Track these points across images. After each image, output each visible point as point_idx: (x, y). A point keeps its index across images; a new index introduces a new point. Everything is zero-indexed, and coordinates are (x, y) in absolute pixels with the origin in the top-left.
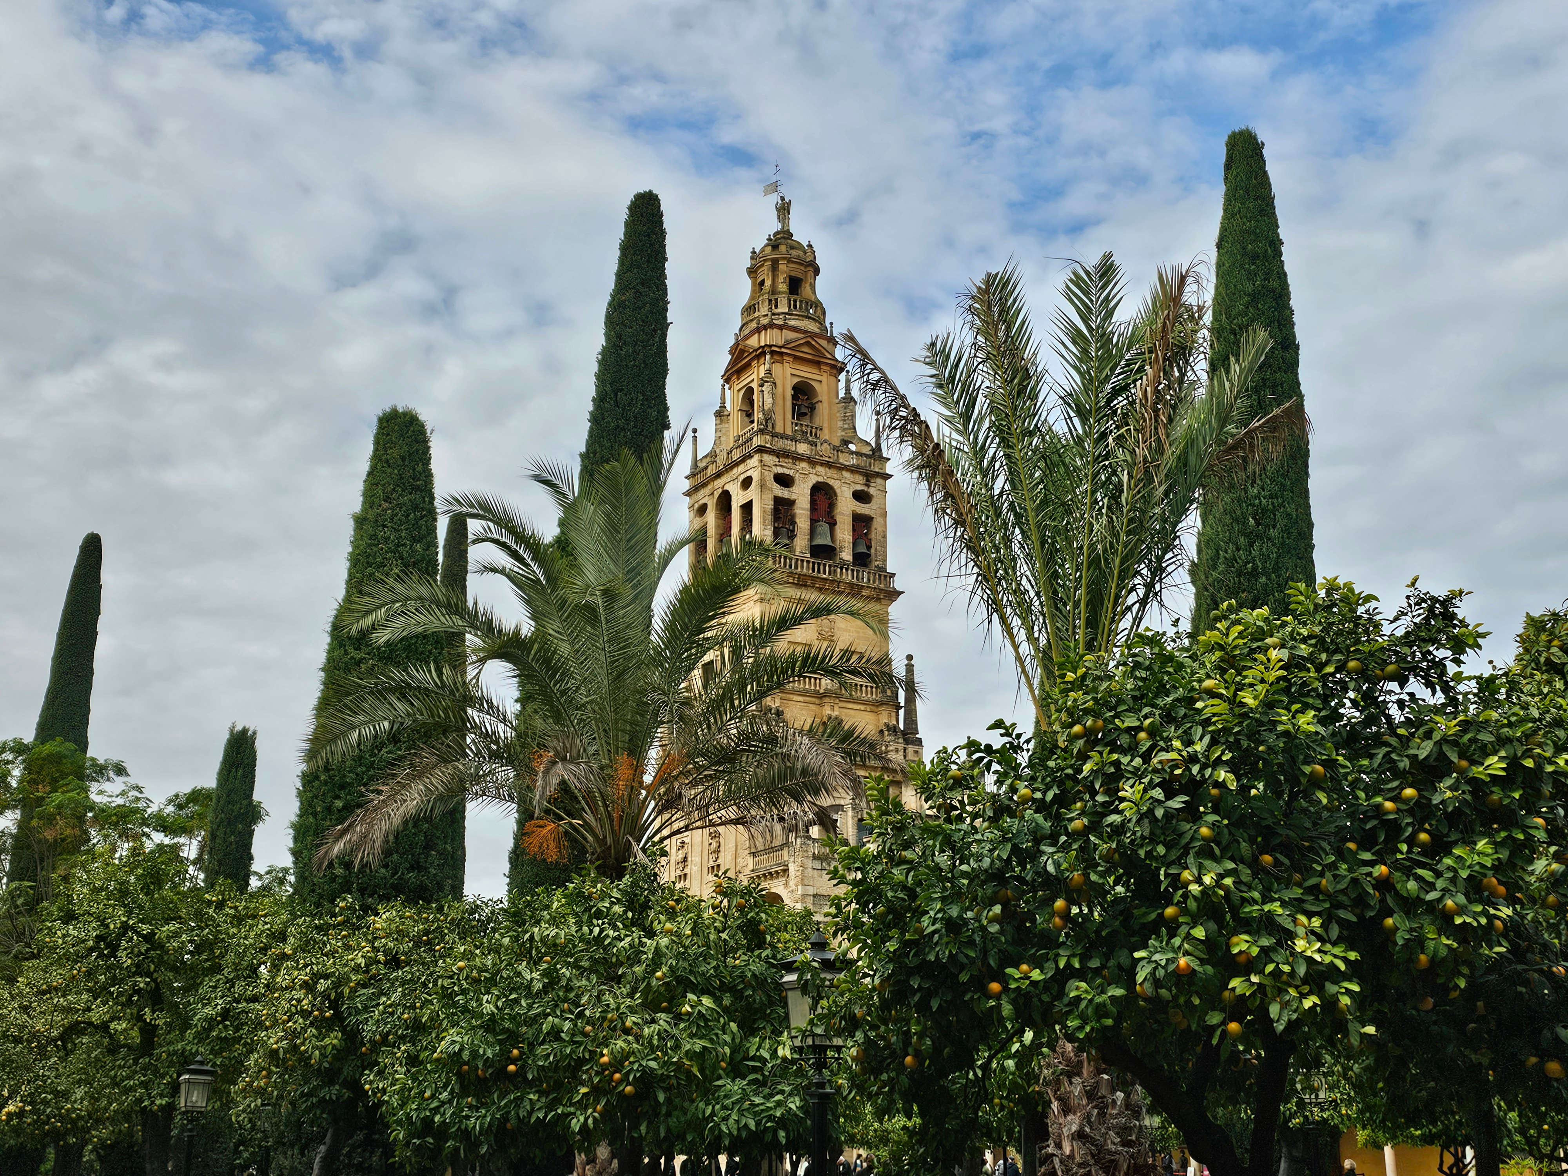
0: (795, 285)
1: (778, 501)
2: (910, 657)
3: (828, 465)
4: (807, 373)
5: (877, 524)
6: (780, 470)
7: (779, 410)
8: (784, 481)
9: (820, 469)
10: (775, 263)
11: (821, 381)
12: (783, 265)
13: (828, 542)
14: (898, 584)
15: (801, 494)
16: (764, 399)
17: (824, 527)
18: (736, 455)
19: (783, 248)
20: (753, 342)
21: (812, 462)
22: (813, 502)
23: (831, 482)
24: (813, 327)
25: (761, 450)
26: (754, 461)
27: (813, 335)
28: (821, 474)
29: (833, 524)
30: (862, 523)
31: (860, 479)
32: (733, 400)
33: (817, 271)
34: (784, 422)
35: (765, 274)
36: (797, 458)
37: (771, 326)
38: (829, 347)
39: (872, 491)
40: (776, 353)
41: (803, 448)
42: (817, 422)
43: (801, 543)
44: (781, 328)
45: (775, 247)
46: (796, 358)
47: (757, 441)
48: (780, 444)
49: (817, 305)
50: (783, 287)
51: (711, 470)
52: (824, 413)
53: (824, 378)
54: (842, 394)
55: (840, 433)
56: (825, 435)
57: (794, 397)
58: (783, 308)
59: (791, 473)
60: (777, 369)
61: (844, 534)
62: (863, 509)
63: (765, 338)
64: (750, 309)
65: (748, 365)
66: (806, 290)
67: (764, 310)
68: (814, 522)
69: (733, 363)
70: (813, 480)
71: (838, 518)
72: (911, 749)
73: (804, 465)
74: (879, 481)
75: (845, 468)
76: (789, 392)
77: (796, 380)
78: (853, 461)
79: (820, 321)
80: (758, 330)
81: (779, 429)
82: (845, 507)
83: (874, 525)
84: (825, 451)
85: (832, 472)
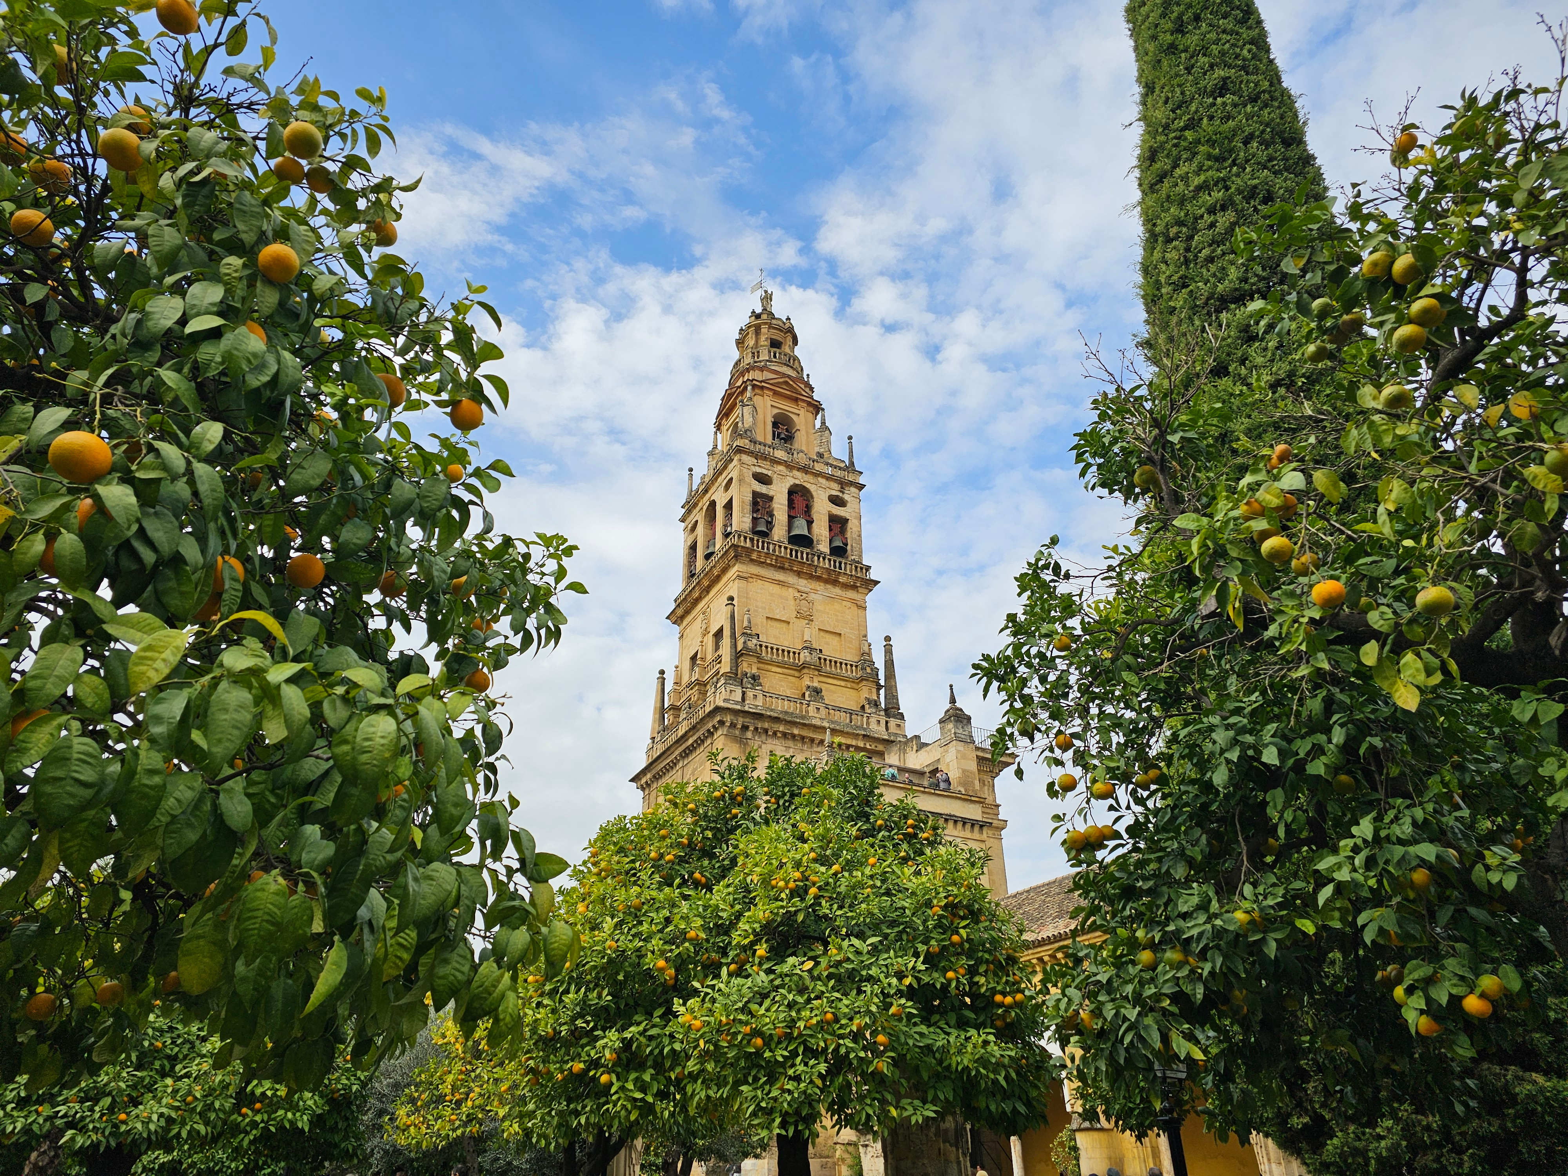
0: (775, 344)
1: (755, 495)
2: (887, 639)
3: (805, 471)
4: (786, 406)
5: (852, 525)
6: (759, 470)
7: (759, 428)
8: (762, 479)
9: (797, 473)
10: (758, 328)
11: (801, 417)
12: (764, 329)
13: (806, 533)
14: (873, 575)
15: (779, 492)
17: (801, 522)
21: (789, 466)
22: (790, 500)
23: (808, 486)
24: (793, 374)
25: (741, 451)
26: (734, 460)
27: (791, 379)
28: (799, 478)
29: (810, 523)
30: (838, 524)
31: (836, 486)
32: (723, 437)
33: (796, 339)
36: (775, 462)
37: (753, 368)
38: (807, 390)
39: (846, 497)
40: (758, 387)
43: (779, 533)
44: (762, 370)
46: (776, 393)
48: (759, 448)
49: (795, 359)
50: (765, 344)
51: (702, 490)
53: (802, 412)
54: (818, 426)
55: (817, 449)
58: (765, 358)
59: (769, 473)
60: (758, 399)
61: (821, 531)
62: (838, 511)
63: (748, 377)
64: (737, 363)
65: (734, 405)
66: (785, 349)
67: (748, 361)
68: (791, 518)
69: (722, 410)
70: (790, 482)
71: (815, 516)
72: (893, 722)
73: (781, 468)
74: (853, 489)
75: (821, 475)
76: (770, 420)
77: (776, 411)
78: (828, 470)
79: (799, 372)
80: (742, 374)
81: (760, 438)
82: (822, 508)
83: (850, 525)
84: (801, 459)
85: (809, 478)
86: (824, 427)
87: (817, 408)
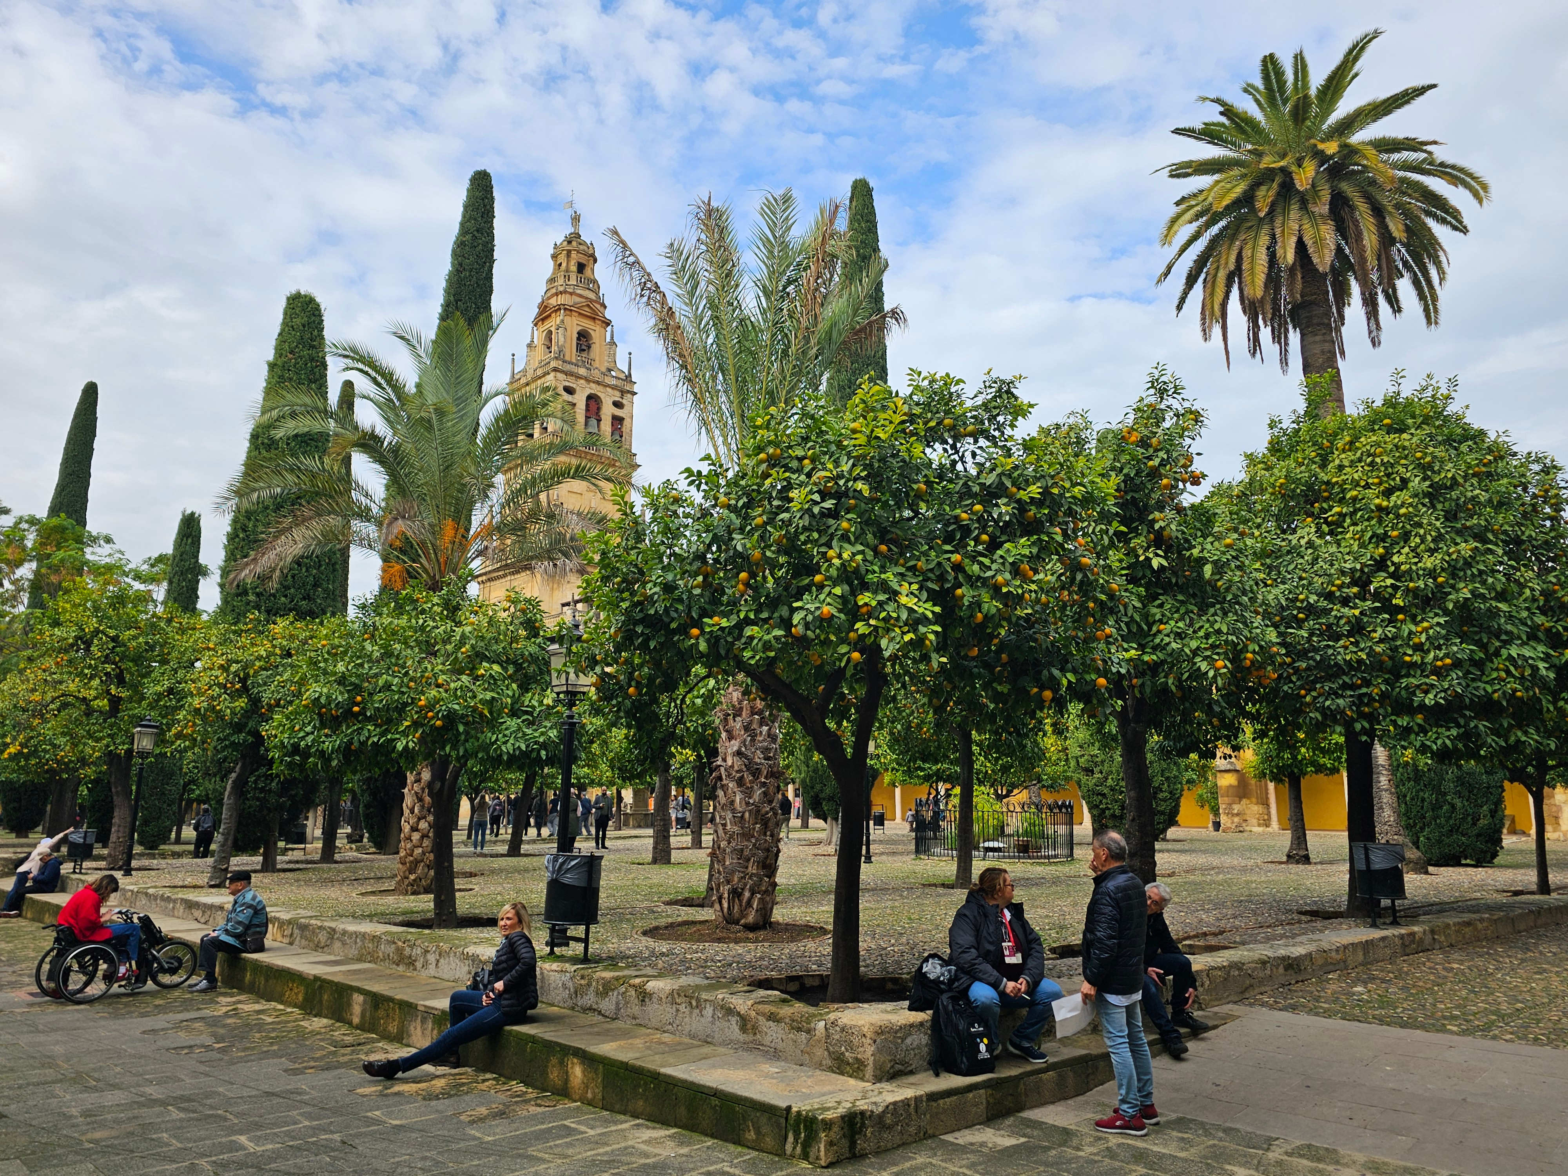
0: (581, 268)
3: (598, 383)
4: (587, 324)
5: (627, 422)
6: (567, 384)
7: (568, 345)
8: (569, 391)
9: (593, 385)
10: (569, 252)
11: (595, 331)
12: (574, 254)
13: (596, 430)
14: (638, 460)
15: (580, 399)
16: (559, 338)
17: (593, 422)
18: (539, 372)
19: (574, 243)
20: (553, 302)
21: (588, 380)
22: (587, 405)
23: (599, 394)
24: (592, 296)
25: (555, 370)
26: (551, 377)
27: (591, 301)
28: (594, 389)
29: (599, 421)
30: (617, 420)
31: (618, 394)
32: (539, 337)
33: (595, 261)
34: (571, 352)
35: (562, 258)
36: (578, 377)
37: (565, 292)
38: (602, 309)
39: (624, 402)
40: (568, 310)
41: (582, 371)
42: (592, 356)
44: (571, 294)
45: (570, 242)
46: (580, 314)
47: (553, 364)
48: (568, 367)
49: (595, 282)
50: (574, 268)
51: (523, 381)
52: (597, 350)
53: (598, 328)
54: (608, 339)
55: (606, 364)
56: (596, 364)
57: (578, 339)
58: (573, 281)
59: (574, 386)
60: (568, 320)
61: (606, 426)
62: (619, 412)
63: (561, 300)
64: (552, 280)
65: (549, 316)
66: (588, 272)
67: (561, 281)
68: (587, 418)
69: (540, 314)
70: (588, 392)
71: (603, 417)
73: (582, 381)
74: (629, 395)
75: (609, 386)
76: (575, 335)
77: (580, 328)
78: (614, 382)
79: (597, 294)
80: (557, 294)
81: (567, 358)
82: (608, 410)
83: (625, 423)
84: (596, 374)
85: (600, 388)
86: (613, 343)
87: (608, 323)
